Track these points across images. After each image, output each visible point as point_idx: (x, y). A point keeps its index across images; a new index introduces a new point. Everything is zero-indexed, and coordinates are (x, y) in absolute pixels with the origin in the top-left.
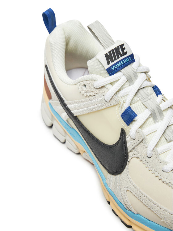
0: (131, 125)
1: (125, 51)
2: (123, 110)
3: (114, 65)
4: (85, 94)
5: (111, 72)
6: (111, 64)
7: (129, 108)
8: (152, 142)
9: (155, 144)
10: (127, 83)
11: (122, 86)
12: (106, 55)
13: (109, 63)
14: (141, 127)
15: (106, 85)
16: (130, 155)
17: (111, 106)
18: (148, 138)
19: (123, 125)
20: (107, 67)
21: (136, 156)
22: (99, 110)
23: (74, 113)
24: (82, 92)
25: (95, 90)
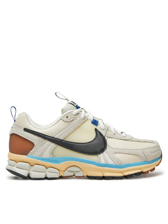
4: (69, 121)
16: (106, 138)
19: (95, 127)
21: (108, 137)
22: (80, 126)
23: (61, 138)
24: (67, 121)
25: (74, 116)
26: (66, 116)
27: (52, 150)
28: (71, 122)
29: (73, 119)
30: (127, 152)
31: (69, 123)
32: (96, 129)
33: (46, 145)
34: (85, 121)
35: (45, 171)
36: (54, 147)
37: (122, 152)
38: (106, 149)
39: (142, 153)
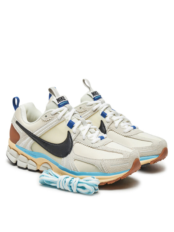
0: (72, 129)
1: (65, 99)
2: (68, 122)
3: (61, 103)
4: (46, 120)
5: (59, 106)
6: (60, 103)
7: (71, 120)
8: (84, 133)
9: (86, 133)
10: (68, 111)
11: (66, 113)
12: (57, 99)
13: (58, 102)
14: (78, 127)
15: (58, 112)
16: (74, 142)
17: (62, 122)
18: (82, 132)
19: (69, 129)
20: (58, 104)
21: (77, 142)
22: (55, 126)
23: (38, 135)
24: (45, 120)
25: (52, 116)
26: (45, 115)
27: (31, 145)
28: (48, 122)
29: (50, 119)
30: (86, 160)
31: (46, 123)
32: (69, 132)
33: (27, 139)
34: (61, 122)
35: (26, 162)
36: (32, 143)
37: (82, 160)
38: (69, 154)
39: (100, 164)
